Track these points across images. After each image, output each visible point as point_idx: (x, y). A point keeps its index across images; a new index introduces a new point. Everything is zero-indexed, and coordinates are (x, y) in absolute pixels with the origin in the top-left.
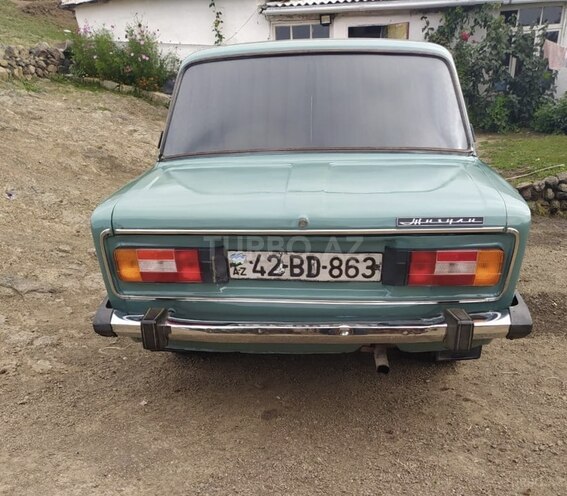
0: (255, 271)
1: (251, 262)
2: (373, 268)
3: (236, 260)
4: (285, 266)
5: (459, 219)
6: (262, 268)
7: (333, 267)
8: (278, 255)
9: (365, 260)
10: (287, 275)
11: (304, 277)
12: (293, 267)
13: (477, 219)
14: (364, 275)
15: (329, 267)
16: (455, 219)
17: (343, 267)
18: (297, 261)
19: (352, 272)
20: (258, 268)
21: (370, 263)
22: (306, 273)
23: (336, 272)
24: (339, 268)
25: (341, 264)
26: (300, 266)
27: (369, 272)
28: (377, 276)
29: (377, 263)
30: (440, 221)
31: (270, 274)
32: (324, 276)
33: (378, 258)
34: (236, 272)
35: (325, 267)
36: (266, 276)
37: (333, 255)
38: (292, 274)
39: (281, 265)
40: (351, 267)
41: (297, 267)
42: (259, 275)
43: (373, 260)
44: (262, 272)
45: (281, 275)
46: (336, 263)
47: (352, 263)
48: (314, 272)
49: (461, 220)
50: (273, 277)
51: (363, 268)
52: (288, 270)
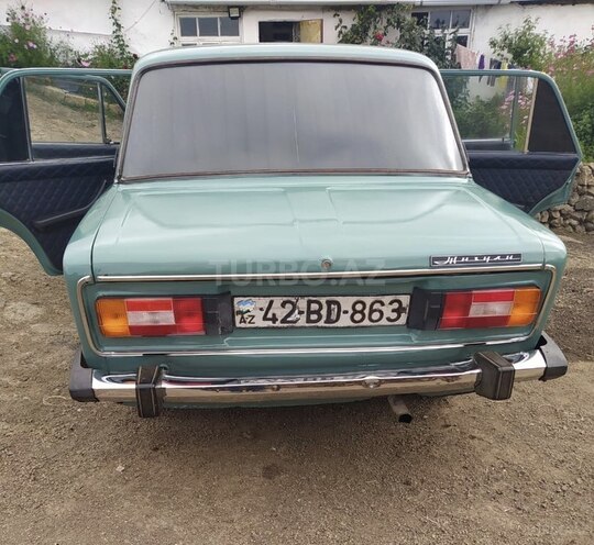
0: (265, 318)
1: (261, 309)
2: (399, 311)
3: (244, 308)
4: (301, 313)
5: (496, 256)
6: (274, 315)
7: (355, 312)
8: (293, 300)
9: (391, 303)
10: (302, 322)
11: (321, 323)
12: (310, 312)
13: (515, 256)
14: (389, 319)
15: (351, 312)
16: (493, 256)
17: (367, 312)
18: (314, 307)
19: (376, 316)
20: (270, 316)
21: (396, 305)
22: (324, 318)
23: (358, 317)
24: (362, 312)
25: (364, 308)
26: (318, 312)
27: (394, 315)
28: (403, 319)
29: (404, 305)
30: (476, 259)
31: (283, 321)
32: (345, 321)
33: (405, 300)
34: (243, 320)
35: (346, 312)
36: (278, 324)
37: (355, 299)
38: (309, 321)
39: (297, 311)
40: (375, 310)
41: (314, 312)
42: (270, 323)
43: (399, 302)
44: (274, 319)
45: (295, 322)
46: (359, 307)
47: (377, 306)
48: (334, 317)
49: (498, 258)
50: (285, 325)
51: (388, 311)
52: (304, 317)
